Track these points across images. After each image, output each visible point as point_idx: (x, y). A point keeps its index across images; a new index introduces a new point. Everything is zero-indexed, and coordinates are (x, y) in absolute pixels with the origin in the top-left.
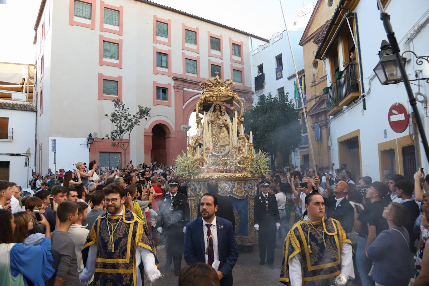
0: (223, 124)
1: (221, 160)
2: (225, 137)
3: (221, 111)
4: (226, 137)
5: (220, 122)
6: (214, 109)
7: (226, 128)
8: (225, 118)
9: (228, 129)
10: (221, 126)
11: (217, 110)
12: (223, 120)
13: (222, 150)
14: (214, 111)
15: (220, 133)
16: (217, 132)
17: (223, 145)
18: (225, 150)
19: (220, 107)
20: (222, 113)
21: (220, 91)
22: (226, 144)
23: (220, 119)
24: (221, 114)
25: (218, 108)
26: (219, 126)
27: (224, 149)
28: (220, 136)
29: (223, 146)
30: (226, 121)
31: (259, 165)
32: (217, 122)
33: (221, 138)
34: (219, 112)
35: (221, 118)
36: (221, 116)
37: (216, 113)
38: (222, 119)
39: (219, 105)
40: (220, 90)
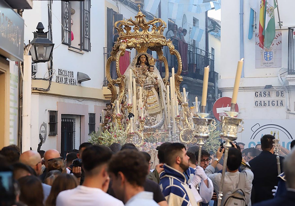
0: (152, 83)
1: (157, 134)
2: (154, 102)
3: (147, 64)
4: (157, 101)
5: (148, 81)
6: (138, 61)
7: (155, 88)
8: (154, 74)
9: (158, 90)
10: (149, 86)
11: (143, 62)
12: (152, 78)
13: (151, 121)
14: (137, 64)
15: (148, 96)
16: (144, 95)
17: (152, 113)
18: (155, 120)
19: (147, 59)
20: (151, 67)
21: (148, 37)
22: (157, 112)
23: (147, 76)
24: (149, 68)
25: (145, 59)
26: (147, 86)
27: (154, 118)
28: (148, 101)
29: (152, 115)
30: (156, 78)
31: (209, 140)
32: (142, 80)
33: (149, 104)
34: (146, 66)
35: (149, 74)
36: (149, 72)
37: (141, 66)
38: (151, 76)
39: (145, 55)
40: (147, 35)
